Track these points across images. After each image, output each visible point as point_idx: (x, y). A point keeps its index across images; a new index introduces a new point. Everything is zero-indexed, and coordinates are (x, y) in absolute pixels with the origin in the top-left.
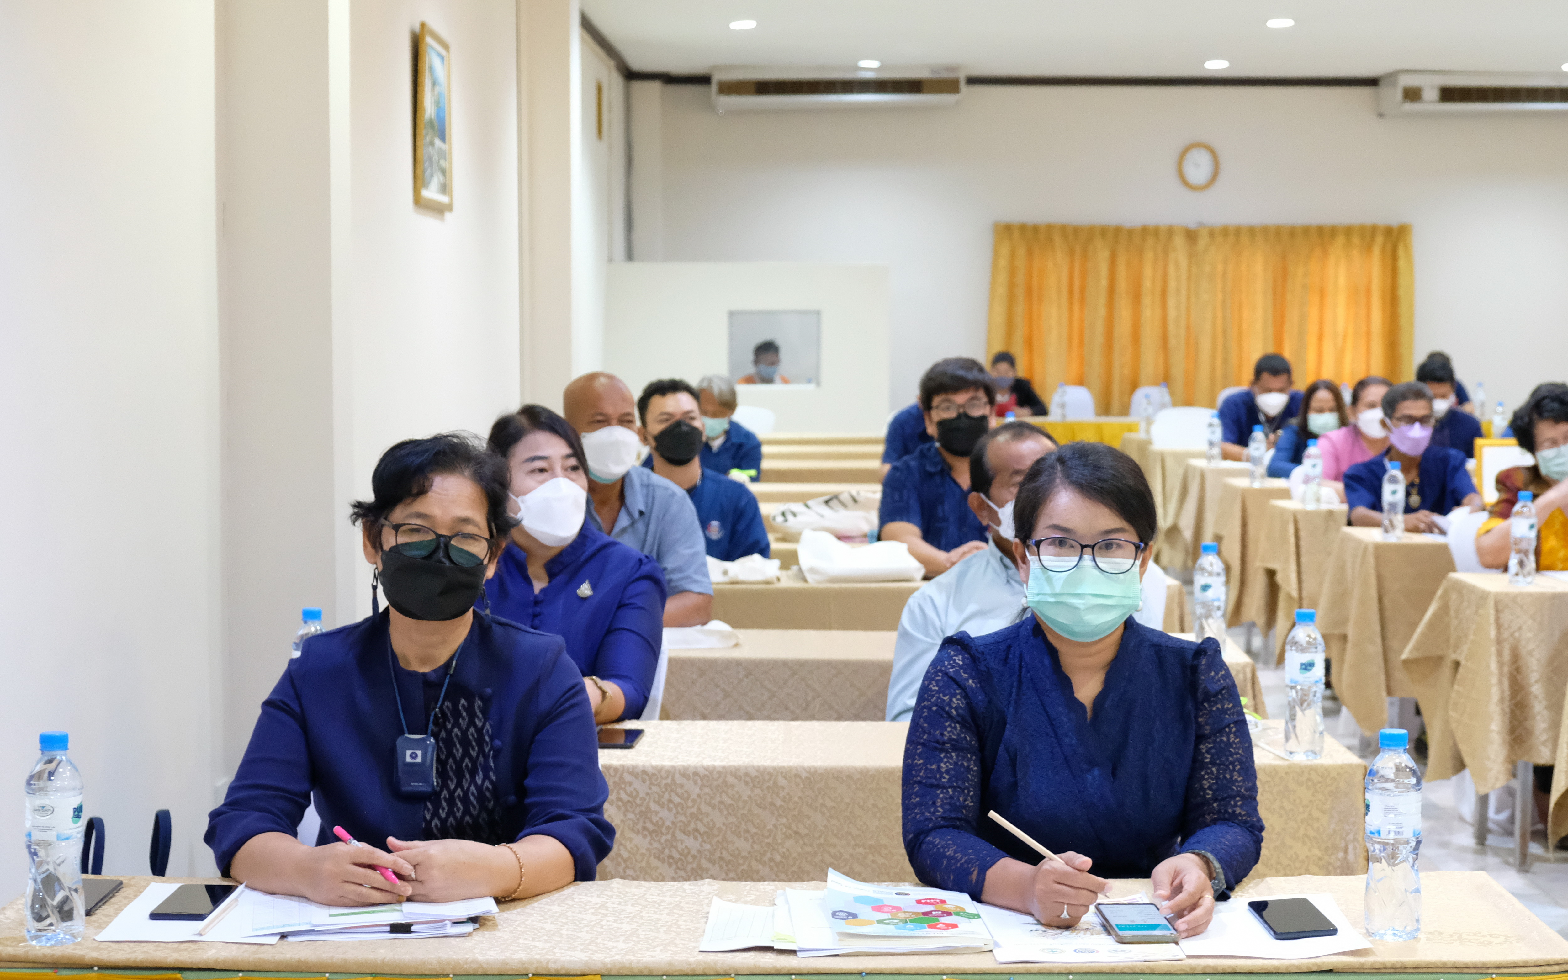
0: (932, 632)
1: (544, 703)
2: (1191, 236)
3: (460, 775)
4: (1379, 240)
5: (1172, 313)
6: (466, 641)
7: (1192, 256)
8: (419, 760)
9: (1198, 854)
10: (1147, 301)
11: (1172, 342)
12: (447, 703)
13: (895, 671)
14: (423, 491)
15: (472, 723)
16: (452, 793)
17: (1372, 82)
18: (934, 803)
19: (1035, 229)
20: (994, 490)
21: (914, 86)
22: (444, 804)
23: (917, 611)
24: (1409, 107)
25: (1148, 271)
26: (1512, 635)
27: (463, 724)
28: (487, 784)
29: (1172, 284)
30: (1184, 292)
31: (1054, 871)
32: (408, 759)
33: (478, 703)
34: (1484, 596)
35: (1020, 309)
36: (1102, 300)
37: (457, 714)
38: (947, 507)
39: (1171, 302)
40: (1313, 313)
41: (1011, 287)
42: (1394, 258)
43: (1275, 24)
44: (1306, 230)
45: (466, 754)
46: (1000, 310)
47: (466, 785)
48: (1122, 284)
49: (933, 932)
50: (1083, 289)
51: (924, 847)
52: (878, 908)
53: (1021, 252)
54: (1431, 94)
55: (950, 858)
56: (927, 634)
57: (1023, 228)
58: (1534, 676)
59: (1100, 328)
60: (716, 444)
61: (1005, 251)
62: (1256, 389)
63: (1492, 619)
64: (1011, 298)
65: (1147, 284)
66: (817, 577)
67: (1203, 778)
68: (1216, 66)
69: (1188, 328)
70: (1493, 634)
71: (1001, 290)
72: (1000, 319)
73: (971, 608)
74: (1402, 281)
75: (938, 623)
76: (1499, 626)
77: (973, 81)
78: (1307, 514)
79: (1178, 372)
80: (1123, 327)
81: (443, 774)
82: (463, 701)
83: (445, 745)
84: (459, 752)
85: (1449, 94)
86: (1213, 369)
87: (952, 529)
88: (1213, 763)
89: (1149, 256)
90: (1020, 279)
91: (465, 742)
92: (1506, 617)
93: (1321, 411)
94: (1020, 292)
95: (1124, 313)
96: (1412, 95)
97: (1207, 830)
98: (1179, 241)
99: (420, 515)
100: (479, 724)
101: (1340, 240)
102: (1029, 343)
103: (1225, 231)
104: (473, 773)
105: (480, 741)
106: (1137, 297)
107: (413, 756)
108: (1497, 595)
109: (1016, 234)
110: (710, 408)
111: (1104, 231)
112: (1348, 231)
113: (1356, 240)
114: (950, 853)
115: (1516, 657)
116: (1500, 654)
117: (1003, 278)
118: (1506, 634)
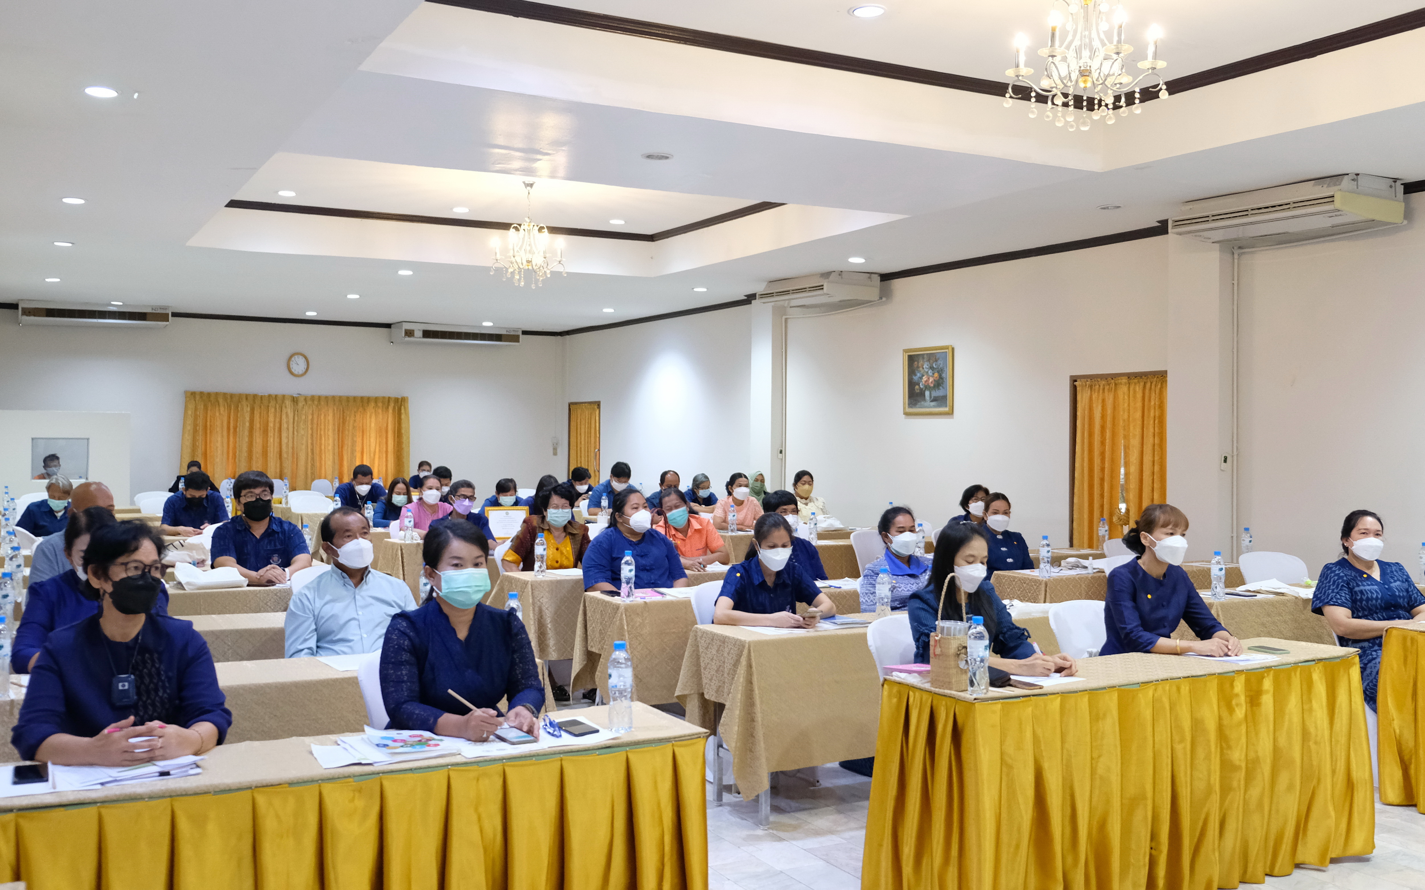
0: (307, 611)
1: (190, 653)
2: (295, 400)
3: (148, 692)
4: (392, 404)
5: (284, 440)
6: (144, 625)
7: (295, 411)
8: (126, 687)
9: (523, 706)
10: (271, 434)
11: (285, 455)
12: (139, 657)
13: (287, 633)
14: (136, 549)
15: (153, 665)
16: (145, 702)
17: (388, 326)
18: (402, 690)
19: (209, 394)
20: (335, 540)
21: (142, 316)
22: (141, 708)
23: (298, 601)
24: (407, 339)
25: (271, 419)
26: (539, 601)
27: (149, 666)
28: (165, 695)
29: (284, 426)
30: (291, 429)
31: (479, 716)
32: (120, 688)
33: (156, 655)
34: (525, 583)
35: (200, 438)
36: (246, 433)
37: (144, 662)
38: (249, 547)
39: (284, 435)
40: (359, 440)
41: (195, 426)
42: (400, 414)
43: (350, 296)
44: (355, 398)
45: (151, 682)
46: (188, 438)
47: (153, 697)
48: (257, 425)
49: (427, 748)
50: (235, 428)
51: (402, 710)
52: (395, 741)
53: (201, 407)
54: (418, 334)
55: (417, 714)
56: (305, 612)
57: (202, 393)
58: (548, 620)
59: (245, 448)
60: (59, 515)
61: (191, 406)
62: (354, 482)
63: (530, 593)
64: (195, 431)
65: (271, 425)
66: (191, 587)
67: (516, 669)
68: (311, 314)
69: (293, 448)
70: (531, 601)
71: (189, 428)
72: (188, 443)
73: (328, 597)
74: (403, 425)
75: (310, 607)
76: (533, 597)
77: (175, 315)
78: (407, 545)
79: (287, 471)
80: (258, 448)
81: (139, 693)
82: (147, 655)
83: (140, 677)
84: (147, 680)
85: (427, 334)
86: (306, 469)
87: (253, 559)
88: (520, 662)
89: (272, 410)
90: (200, 421)
91: (150, 675)
92: (536, 593)
93: (399, 494)
94: (200, 429)
95: (258, 440)
96: (409, 333)
97: (521, 694)
98: (288, 403)
99: (136, 561)
100: (157, 666)
101: (372, 404)
102: (205, 454)
103: (313, 398)
104: (156, 691)
105: (159, 674)
106: (266, 432)
107: (123, 686)
108: (532, 582)
109: (198, 397)
110: (57, 494)
111: (247, 397)
112: (376, 400)
113: (380, 404)
114: (417, 712)
115: (541, 611)
116: (534, 610)
117: (190, 421)
118: (536, 600)
